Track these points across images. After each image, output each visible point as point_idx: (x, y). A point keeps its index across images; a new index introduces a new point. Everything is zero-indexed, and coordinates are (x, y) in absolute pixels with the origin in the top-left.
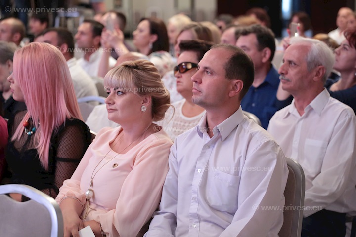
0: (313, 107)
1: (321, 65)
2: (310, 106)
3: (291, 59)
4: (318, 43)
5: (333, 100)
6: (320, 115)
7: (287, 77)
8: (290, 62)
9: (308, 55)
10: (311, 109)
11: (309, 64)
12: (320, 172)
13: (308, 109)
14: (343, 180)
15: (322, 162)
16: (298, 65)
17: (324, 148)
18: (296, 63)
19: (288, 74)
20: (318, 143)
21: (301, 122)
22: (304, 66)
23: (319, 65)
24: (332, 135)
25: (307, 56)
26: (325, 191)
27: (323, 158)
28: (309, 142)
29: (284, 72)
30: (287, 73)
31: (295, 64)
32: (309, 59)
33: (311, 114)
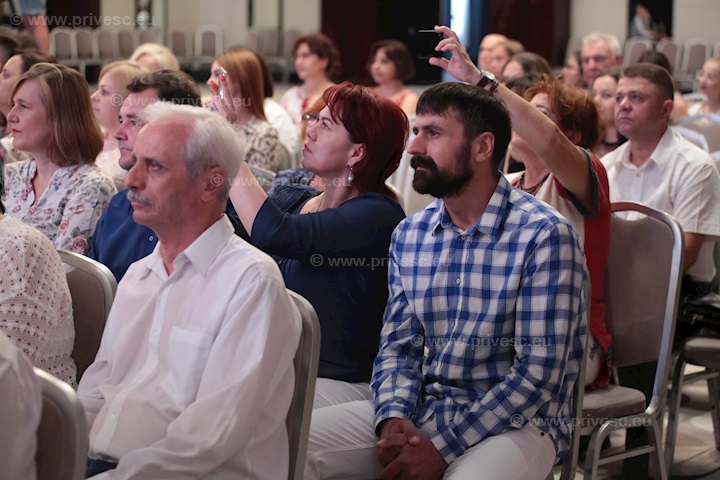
0: (191, 258)
1: (217, 166)
2: (185, 257)
3: (151, 155)
4: (209, 116)
5: (237, 243)
6: (205, 276)
7: (144, 195)
8: (149, 162)
9: (189, 146)
10: (188, 264)
11: (190, 165)
12: (194, 400)
13: (183, 263)
14: (233, 423)
15: (200, 380)
16: (167, 169)
17: (203, 349)
18: (163, 165)
19: (147, 188)
20: (194, 338)
21: (168, 290)
22: (180, 170)
23: (213, 167)
24: (222, 320)
25: (185, 148)
26: (191, 446)
27: (202, 371)
28: (178, 334)
29: (136, 184)
30: (143, 186)
31: (160, 167)
32: (190, 155)
33: (187, 274)
